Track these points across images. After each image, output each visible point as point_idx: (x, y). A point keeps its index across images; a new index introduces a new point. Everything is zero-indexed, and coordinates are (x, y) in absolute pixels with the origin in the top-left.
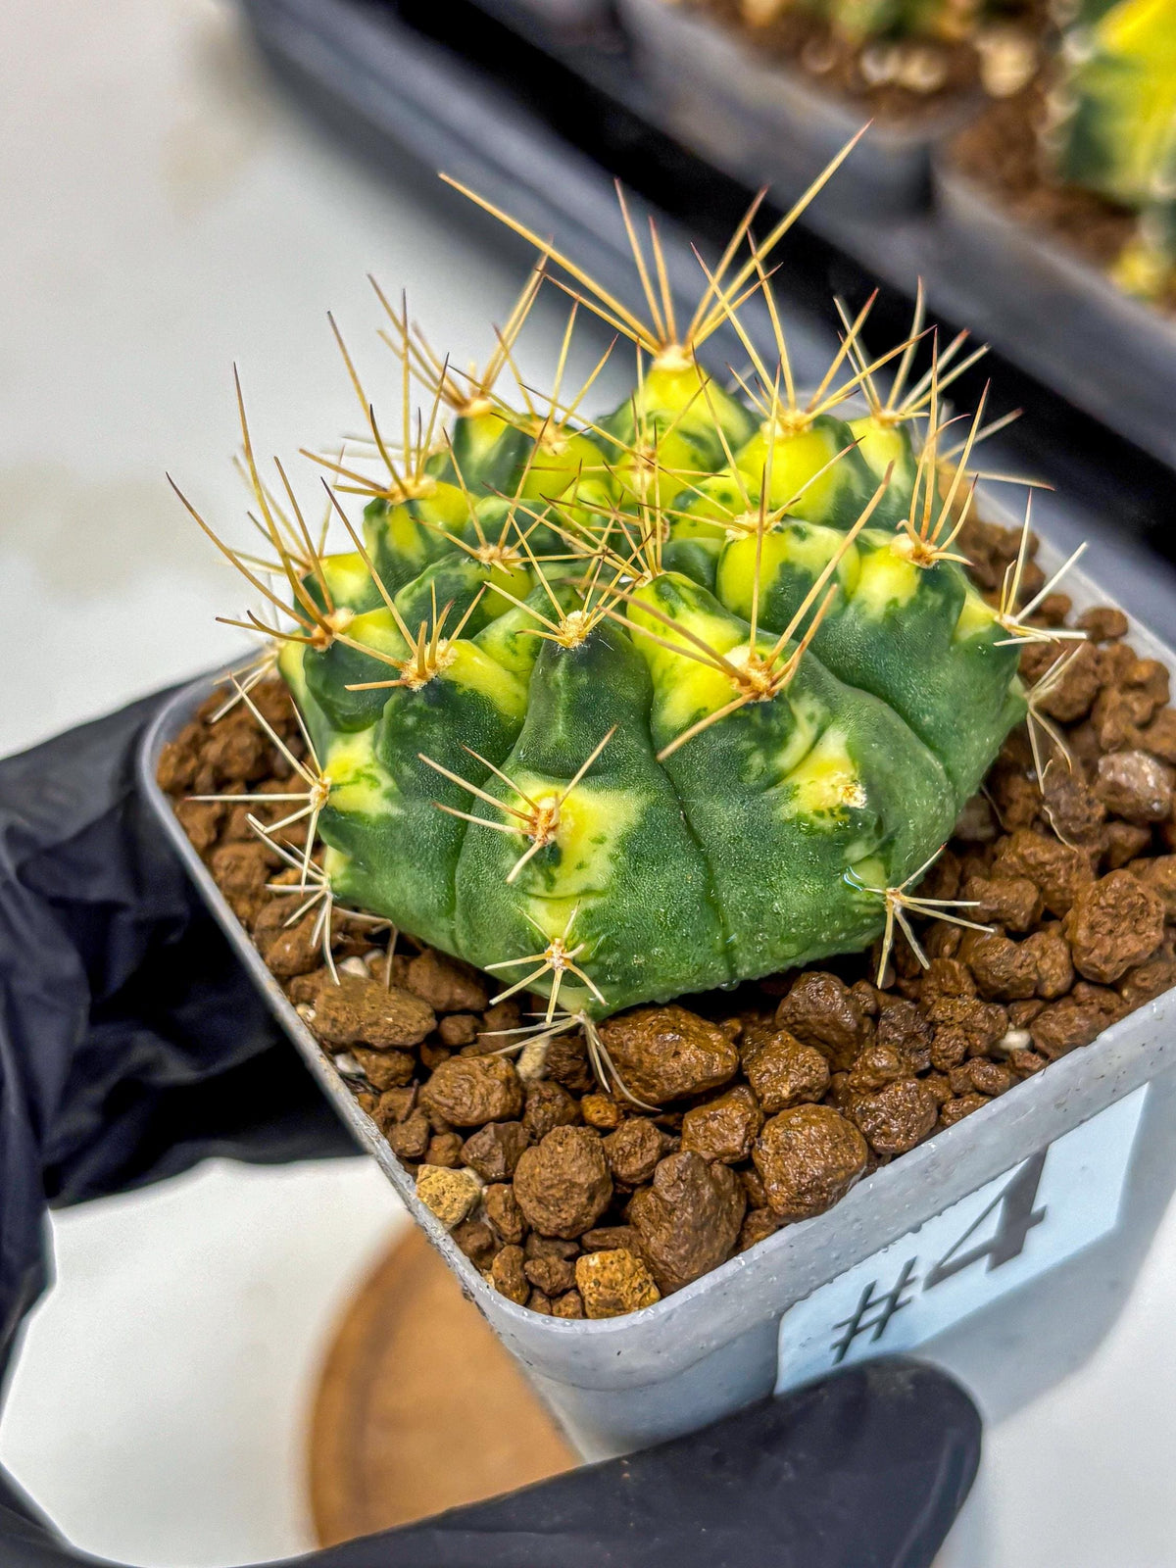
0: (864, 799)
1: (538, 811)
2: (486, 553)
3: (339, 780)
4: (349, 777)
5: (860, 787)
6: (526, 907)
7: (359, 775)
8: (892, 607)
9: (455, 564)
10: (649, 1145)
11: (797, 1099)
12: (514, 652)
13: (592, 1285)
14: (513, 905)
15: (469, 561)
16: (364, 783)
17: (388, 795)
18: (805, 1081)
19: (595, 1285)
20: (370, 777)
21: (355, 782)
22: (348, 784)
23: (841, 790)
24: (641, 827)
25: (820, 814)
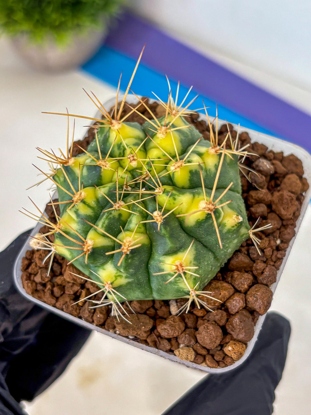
0: (242, 218)
1: (177, 266)
2: (116, 206)
3: (112, 281)
4: (114, 279)
5: (239, 216)
6: (178, 285)
7: (116, 277)
8: (216, 167)
9: (111, 214)
10: (224, 315)
11: (250, 287)
12: (140, 228)
13: (234, 354)
14: (174, 286)
15: (114, 211)
16: (119, 278)
17: (126, 277)
18: (249, 282)
19: (235, 354)
20: (119, 276)
21: (116, 279)
22: (115, 280)
23: (236, 219)
24: (197, 253)
25: (233, 227)
